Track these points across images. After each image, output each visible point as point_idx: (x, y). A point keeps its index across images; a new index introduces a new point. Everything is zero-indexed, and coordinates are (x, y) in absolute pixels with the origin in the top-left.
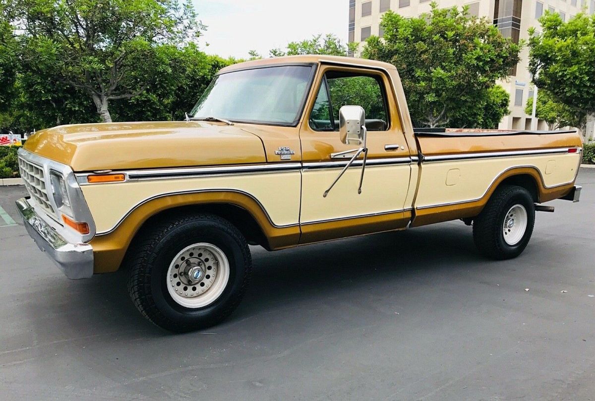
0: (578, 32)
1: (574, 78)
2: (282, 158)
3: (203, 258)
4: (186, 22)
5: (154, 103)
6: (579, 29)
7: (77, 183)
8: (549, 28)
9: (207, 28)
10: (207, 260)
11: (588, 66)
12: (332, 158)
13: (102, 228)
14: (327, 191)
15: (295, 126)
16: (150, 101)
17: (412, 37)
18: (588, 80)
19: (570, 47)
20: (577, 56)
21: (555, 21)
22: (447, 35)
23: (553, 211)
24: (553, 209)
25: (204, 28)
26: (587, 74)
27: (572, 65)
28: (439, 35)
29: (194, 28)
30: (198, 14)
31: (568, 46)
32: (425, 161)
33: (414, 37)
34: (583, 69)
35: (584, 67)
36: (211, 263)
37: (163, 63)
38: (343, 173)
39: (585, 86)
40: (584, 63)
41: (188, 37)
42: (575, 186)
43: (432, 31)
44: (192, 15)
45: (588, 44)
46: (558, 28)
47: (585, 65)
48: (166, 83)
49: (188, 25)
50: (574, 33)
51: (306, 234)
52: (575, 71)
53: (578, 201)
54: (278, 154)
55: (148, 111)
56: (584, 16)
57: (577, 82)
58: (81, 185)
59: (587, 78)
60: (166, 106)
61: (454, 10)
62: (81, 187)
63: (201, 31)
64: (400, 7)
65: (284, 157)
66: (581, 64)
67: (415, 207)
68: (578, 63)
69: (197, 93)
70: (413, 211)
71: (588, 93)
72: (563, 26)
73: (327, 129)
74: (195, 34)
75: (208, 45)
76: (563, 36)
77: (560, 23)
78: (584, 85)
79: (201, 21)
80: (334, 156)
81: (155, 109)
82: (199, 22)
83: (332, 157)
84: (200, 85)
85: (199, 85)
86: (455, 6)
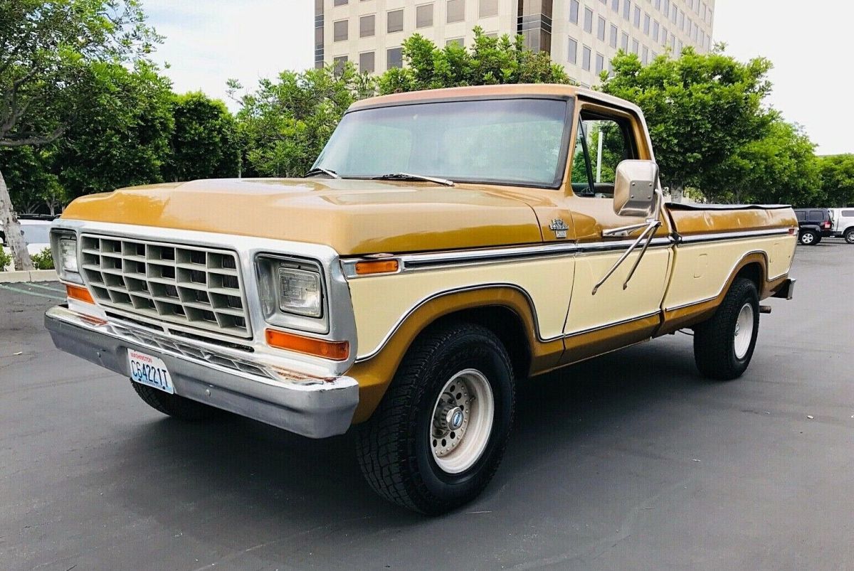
0: (665, 81)
1: (660, 140)
2: (558, 236)
3: (454, 394)
4: (128, 28)
5: (25, 156)
6: (664, 76)
7: (342, 276)
8: (626, 73)
9: (163, 40)
10: (459, 396)
11: (676, 126)
12: (605, 237)
13: (366, 349)
14: (598, 286)
15: (558, 189)
16: (19, 152)
17: (452, 74)
18: (677, 144)
19: (654, 99)
20: (662, 113)
21: (632, 65)
22: (502, 73)
23: (769, 312)
24: (769, 308)
25: (159, 39)
26: (675, 135)
27: (657, 124)
28: (492, 73)
29: (143, 38)
30: (147, 17)
31: (651, 98)
32: (682, 242)
33: (455, 75)
34: (671, 129)
35: (672, 127)
36: (462, 401)
37: (107, 90)
38: (626, 257)
39: (673, 152)
40: (671, 121)
41: (131, 52)
42: (789, 278)
43: (479, 67)
44: (138, 17)
45: (677, 97)
46: (636, 74)
47: (673, 124)
48: (46, 125)
49: (133, 33)
50: (659, 82)
51: (573, 350)
52: (662, 132)
53: (791, 298)
54: (553, 230)
55: (15, 168)
56: (667, 60)
57: (664, 147)
58: (349, 279)
59: (676, 141)
60: (44, 162)
61: (504, 40)
62: (348, 281)
63: (154, 44)
64: (389, 32)
65: (559, 234)
66: (667, 122)
67: (664, 309)
68: (664, 121)
69: (99, 142)
70: (661, 314)
71: (675, 161)
72: (642, 71)
73: (587, 193)
74: (142, 49)
75: (168, 67)
76: (644, 84)
77: (640, 67)
78: (672, 150)
79: (154, 29)
80: (608, 234)
81: (27, 165)
82: (152, 30)
83: (604, 235)
84: (105, 131)
85: (102, 130)
86: (506, 35)
